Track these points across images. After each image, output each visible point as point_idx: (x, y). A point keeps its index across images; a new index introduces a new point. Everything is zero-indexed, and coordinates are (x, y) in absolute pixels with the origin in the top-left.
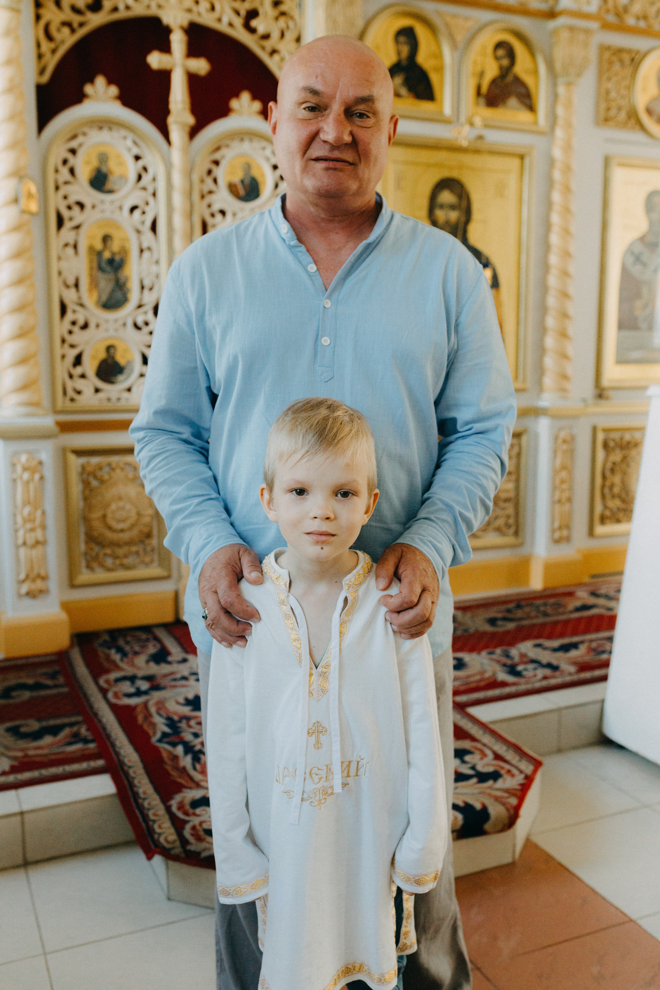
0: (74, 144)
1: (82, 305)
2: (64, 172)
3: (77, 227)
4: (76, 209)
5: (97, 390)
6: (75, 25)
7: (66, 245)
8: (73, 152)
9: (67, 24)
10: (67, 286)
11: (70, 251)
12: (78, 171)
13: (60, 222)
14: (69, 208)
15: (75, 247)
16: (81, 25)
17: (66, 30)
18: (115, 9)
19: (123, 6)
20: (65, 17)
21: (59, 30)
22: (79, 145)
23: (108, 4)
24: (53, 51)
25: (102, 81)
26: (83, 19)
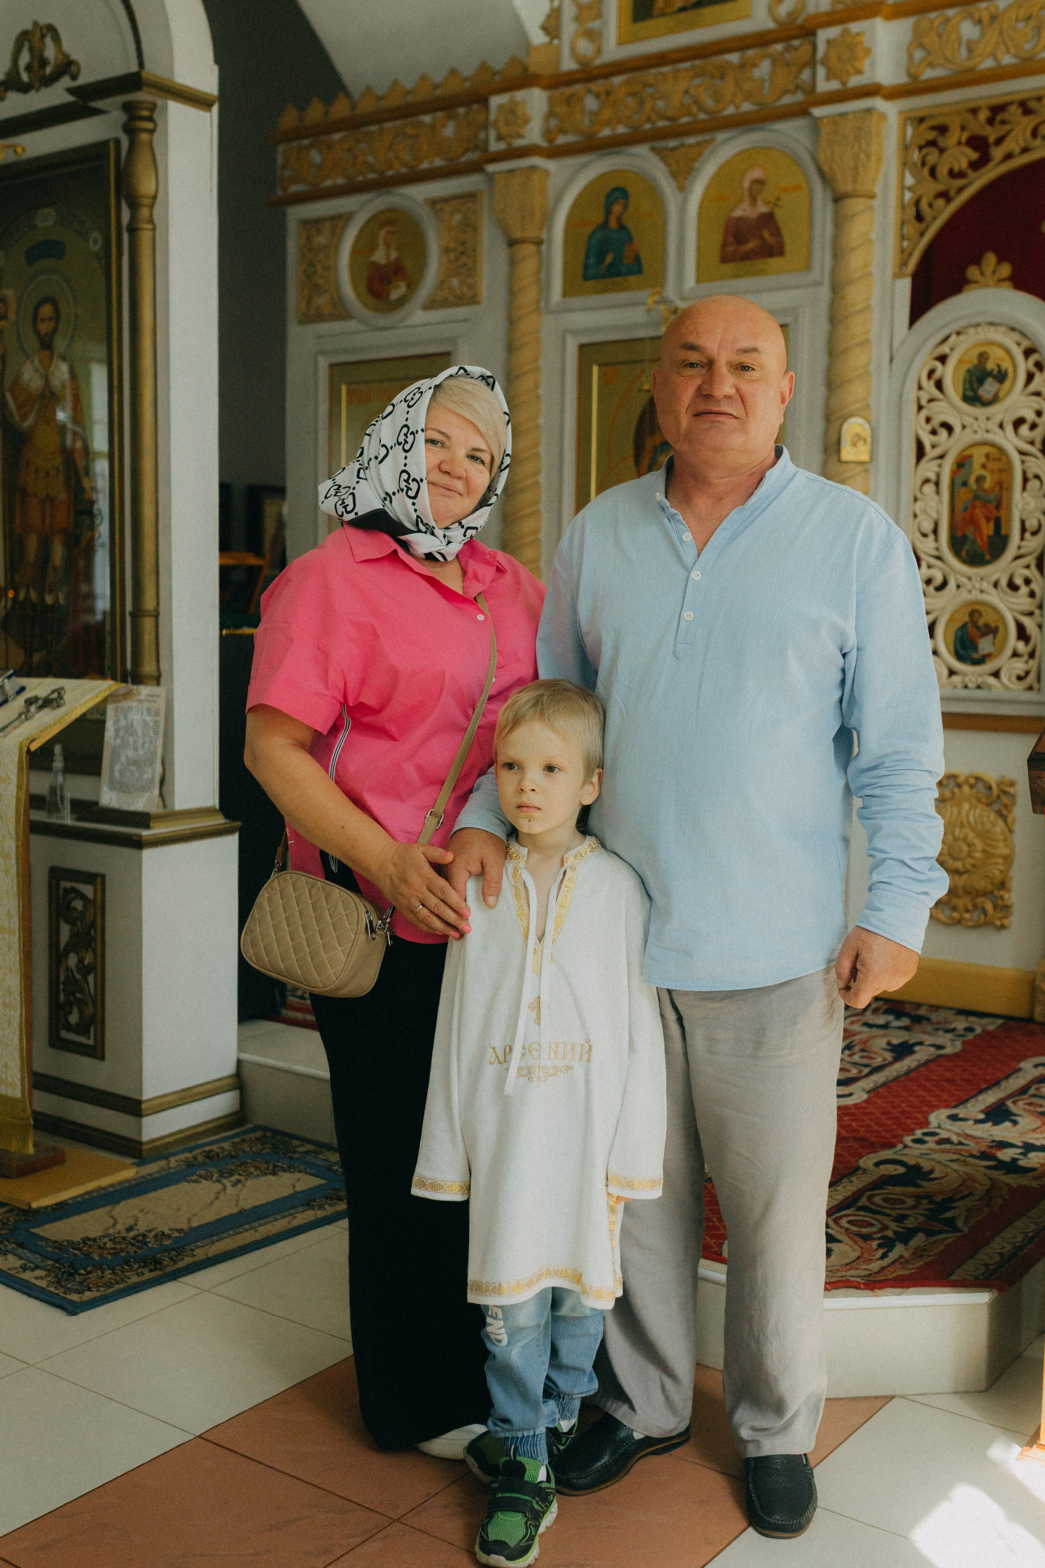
0: (945, 349)
1: (939, 558)
2: (929, 386)
3: (942, 457)
4: (943, 433)
5: (952, 673)
6: (952, 193)
7: (927, 481)
8: (943, 359)
9: (945, 196)
10: (925, 535)
11: (929, 489)
12: (948, 383)
13: (920, 452)
14: (934, 432)
15: (937, 484)
16: (960, 190)
17: (941, 202)
18: (1008, 157)
19: (1017, 150)
20: (940, 187)
21: (930, 205)
22: (952, 349)
23: (997, 153)
24: (922, 234)
25: (990, 259)
26: (960, 182)
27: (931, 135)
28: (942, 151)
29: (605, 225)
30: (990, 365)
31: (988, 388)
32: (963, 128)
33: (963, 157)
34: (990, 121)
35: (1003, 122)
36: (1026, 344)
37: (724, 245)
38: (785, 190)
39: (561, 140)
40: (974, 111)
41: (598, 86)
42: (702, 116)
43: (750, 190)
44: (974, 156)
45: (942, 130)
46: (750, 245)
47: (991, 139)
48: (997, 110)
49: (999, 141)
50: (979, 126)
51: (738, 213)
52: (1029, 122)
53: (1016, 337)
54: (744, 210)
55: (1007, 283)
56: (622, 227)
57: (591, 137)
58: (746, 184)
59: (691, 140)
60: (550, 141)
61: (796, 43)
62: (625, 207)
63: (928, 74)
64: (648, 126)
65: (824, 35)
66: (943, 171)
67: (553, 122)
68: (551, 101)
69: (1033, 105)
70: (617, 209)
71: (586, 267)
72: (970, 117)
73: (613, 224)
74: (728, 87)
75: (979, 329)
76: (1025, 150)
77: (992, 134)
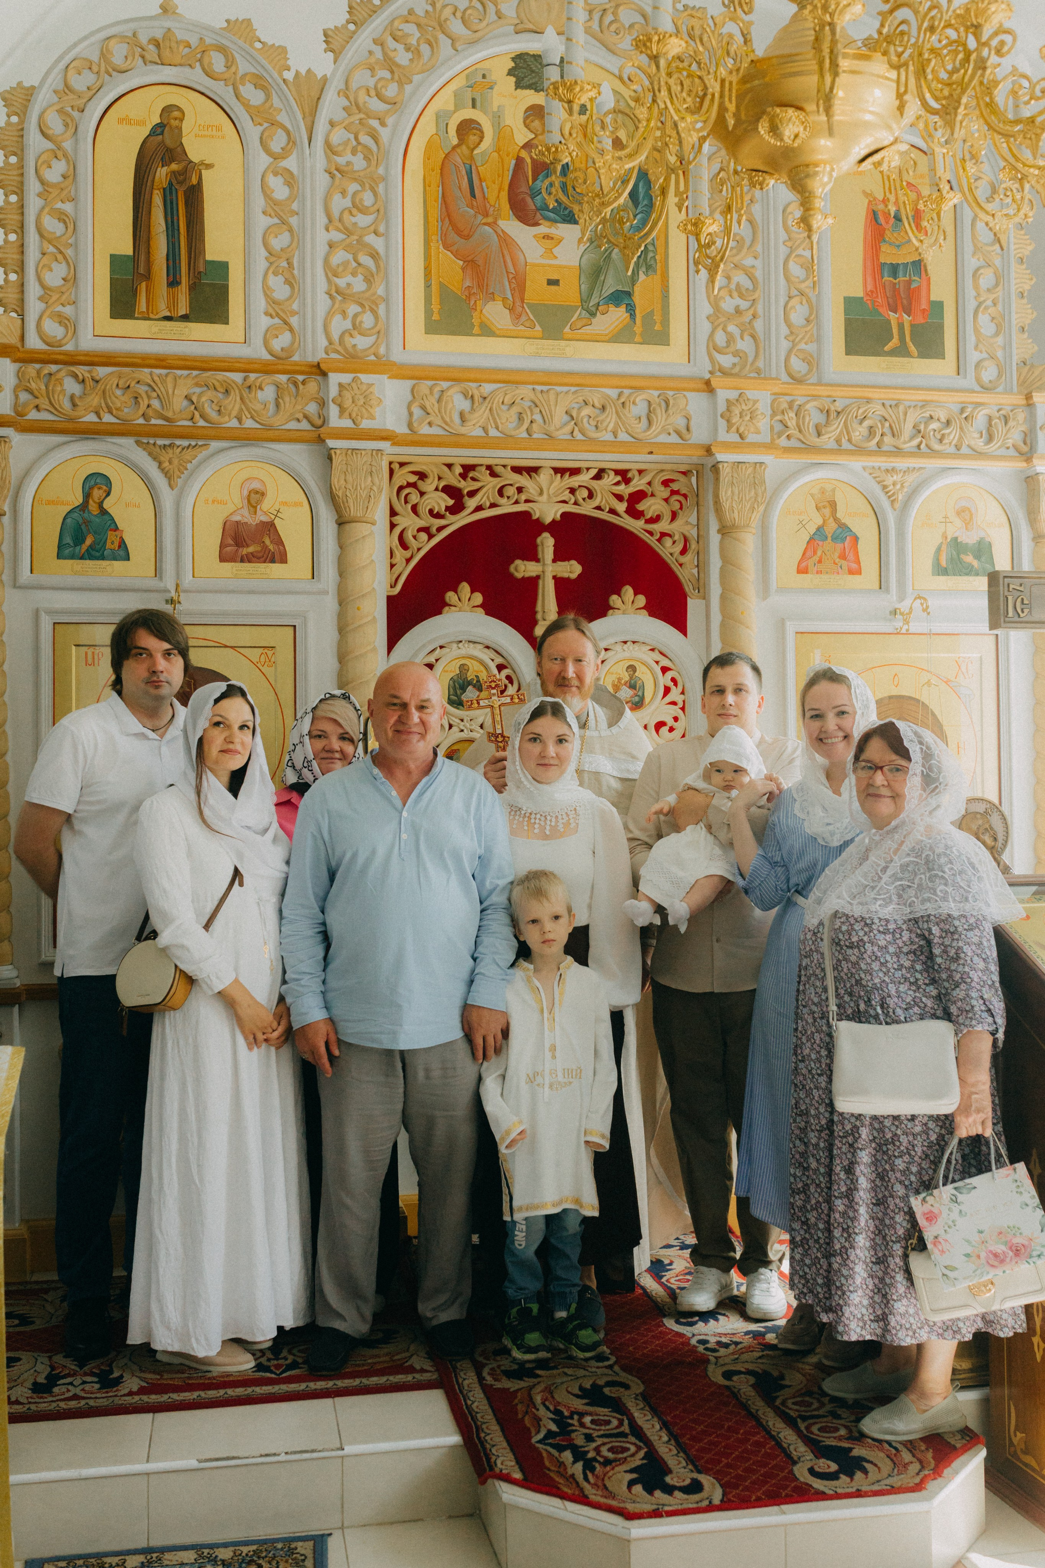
0: (432, 659)
6: (433, 530)
9: (425, 530)
16: (440, 529)
17: (423, 536)
18: (479, 508)
19: (488, 504)
20: (422, 523)
21: (414, 537)
22: (437, 660)
23: (471, 503)
24: (408, 561)
25: (465, 588)
26: (442, 522)
27: (413, 479)
28: (422, 494)
29: (84, 506)
30: (470, 676)
31: (470, 694)
32: (440, 478)
33: (443, 501)
34: (464, 476)
35: (473, 479)
36: (500, 660)
37: (222, 546)
38: (285, 503)
39: (33, 415)
40: (450, 466)
41: (81, 370)
42: (202, 423)
43: (249, 498)
44: (451, 502)
45: (422, 476)
46: (251, 549)
47: (465, 492)
48: (467, 469)
49: (472, 494)
50: (453, 479)
51: (237, 518)
52: (497, 483)
53: (493, 655)
54: (244, 516)
55: (481, 610)
56: (104, 512)
57: (71, 420)
58: (246, 493)
59: (185, 443)
60: (19, 414)
61: (301, 378)
62: (108, 494)
63: (425, 430)
64: (141, 421)
65: (334, 379)
66: (423, 510)
67: (24, 396)
68: (19, 375)
69: (499, 470)
70: (97, 494)
71: (60, 547)
72: (446, 469)
73: (93, 507)
74: (233, 403)
75: (460, 645)
76: (493, 505)
77: (466, 486)
